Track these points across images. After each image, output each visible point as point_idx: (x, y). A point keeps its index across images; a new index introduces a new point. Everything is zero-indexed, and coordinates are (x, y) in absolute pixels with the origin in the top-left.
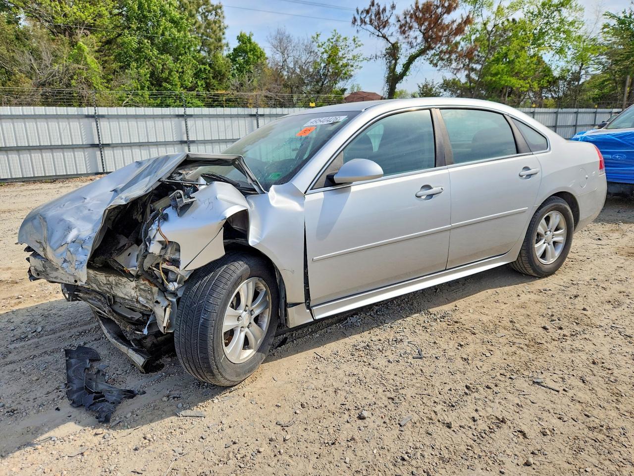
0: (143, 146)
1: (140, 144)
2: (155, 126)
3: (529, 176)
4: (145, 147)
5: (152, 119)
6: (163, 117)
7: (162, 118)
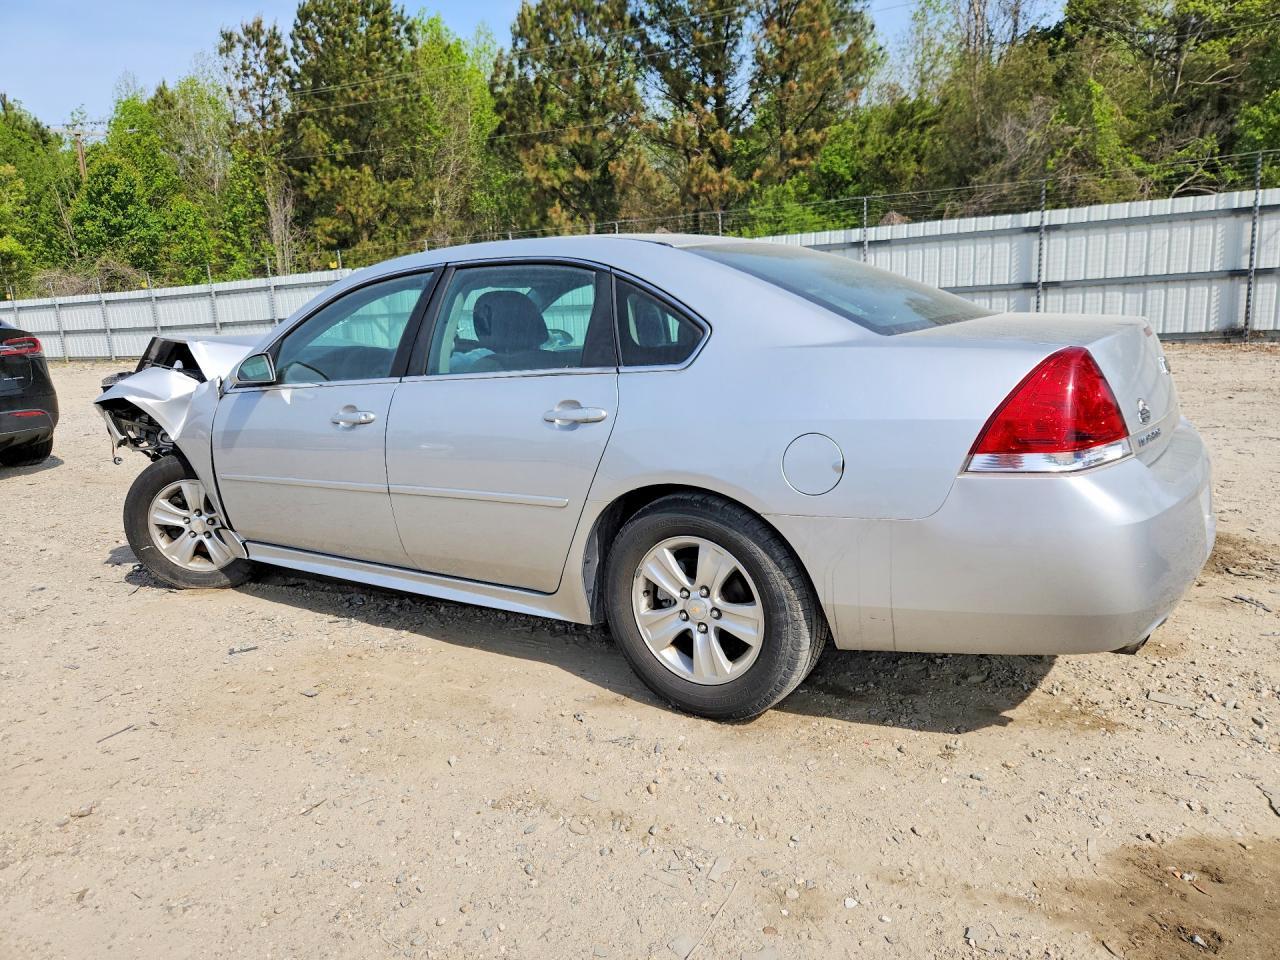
0: (1133, 284)
1: (1125, 281)
2: (1170, 241)
3: (575, 424)
4: (1136, 287)
5: (1166, 224)
6: (1193, 217)
7: (1192, 220)
